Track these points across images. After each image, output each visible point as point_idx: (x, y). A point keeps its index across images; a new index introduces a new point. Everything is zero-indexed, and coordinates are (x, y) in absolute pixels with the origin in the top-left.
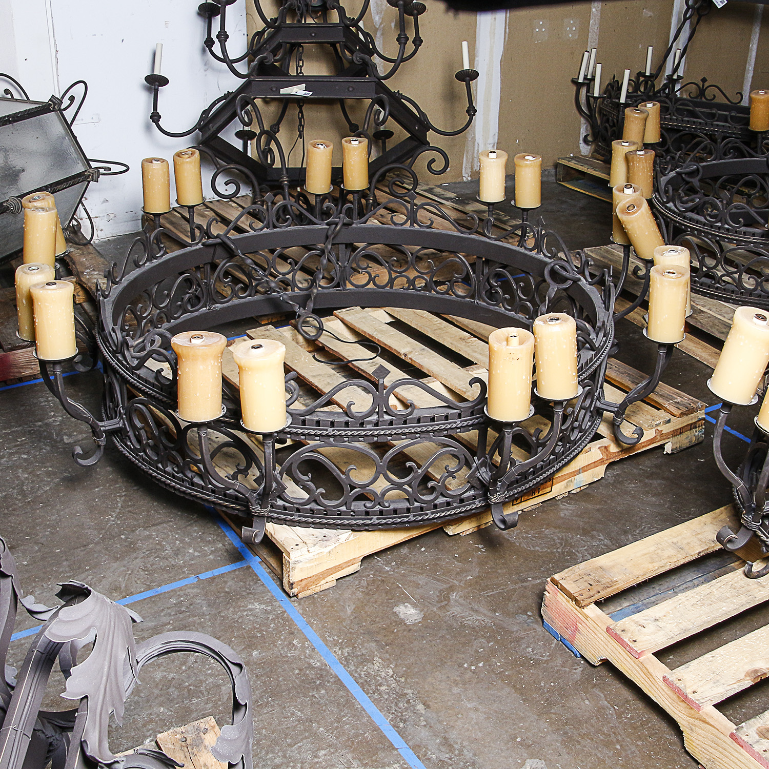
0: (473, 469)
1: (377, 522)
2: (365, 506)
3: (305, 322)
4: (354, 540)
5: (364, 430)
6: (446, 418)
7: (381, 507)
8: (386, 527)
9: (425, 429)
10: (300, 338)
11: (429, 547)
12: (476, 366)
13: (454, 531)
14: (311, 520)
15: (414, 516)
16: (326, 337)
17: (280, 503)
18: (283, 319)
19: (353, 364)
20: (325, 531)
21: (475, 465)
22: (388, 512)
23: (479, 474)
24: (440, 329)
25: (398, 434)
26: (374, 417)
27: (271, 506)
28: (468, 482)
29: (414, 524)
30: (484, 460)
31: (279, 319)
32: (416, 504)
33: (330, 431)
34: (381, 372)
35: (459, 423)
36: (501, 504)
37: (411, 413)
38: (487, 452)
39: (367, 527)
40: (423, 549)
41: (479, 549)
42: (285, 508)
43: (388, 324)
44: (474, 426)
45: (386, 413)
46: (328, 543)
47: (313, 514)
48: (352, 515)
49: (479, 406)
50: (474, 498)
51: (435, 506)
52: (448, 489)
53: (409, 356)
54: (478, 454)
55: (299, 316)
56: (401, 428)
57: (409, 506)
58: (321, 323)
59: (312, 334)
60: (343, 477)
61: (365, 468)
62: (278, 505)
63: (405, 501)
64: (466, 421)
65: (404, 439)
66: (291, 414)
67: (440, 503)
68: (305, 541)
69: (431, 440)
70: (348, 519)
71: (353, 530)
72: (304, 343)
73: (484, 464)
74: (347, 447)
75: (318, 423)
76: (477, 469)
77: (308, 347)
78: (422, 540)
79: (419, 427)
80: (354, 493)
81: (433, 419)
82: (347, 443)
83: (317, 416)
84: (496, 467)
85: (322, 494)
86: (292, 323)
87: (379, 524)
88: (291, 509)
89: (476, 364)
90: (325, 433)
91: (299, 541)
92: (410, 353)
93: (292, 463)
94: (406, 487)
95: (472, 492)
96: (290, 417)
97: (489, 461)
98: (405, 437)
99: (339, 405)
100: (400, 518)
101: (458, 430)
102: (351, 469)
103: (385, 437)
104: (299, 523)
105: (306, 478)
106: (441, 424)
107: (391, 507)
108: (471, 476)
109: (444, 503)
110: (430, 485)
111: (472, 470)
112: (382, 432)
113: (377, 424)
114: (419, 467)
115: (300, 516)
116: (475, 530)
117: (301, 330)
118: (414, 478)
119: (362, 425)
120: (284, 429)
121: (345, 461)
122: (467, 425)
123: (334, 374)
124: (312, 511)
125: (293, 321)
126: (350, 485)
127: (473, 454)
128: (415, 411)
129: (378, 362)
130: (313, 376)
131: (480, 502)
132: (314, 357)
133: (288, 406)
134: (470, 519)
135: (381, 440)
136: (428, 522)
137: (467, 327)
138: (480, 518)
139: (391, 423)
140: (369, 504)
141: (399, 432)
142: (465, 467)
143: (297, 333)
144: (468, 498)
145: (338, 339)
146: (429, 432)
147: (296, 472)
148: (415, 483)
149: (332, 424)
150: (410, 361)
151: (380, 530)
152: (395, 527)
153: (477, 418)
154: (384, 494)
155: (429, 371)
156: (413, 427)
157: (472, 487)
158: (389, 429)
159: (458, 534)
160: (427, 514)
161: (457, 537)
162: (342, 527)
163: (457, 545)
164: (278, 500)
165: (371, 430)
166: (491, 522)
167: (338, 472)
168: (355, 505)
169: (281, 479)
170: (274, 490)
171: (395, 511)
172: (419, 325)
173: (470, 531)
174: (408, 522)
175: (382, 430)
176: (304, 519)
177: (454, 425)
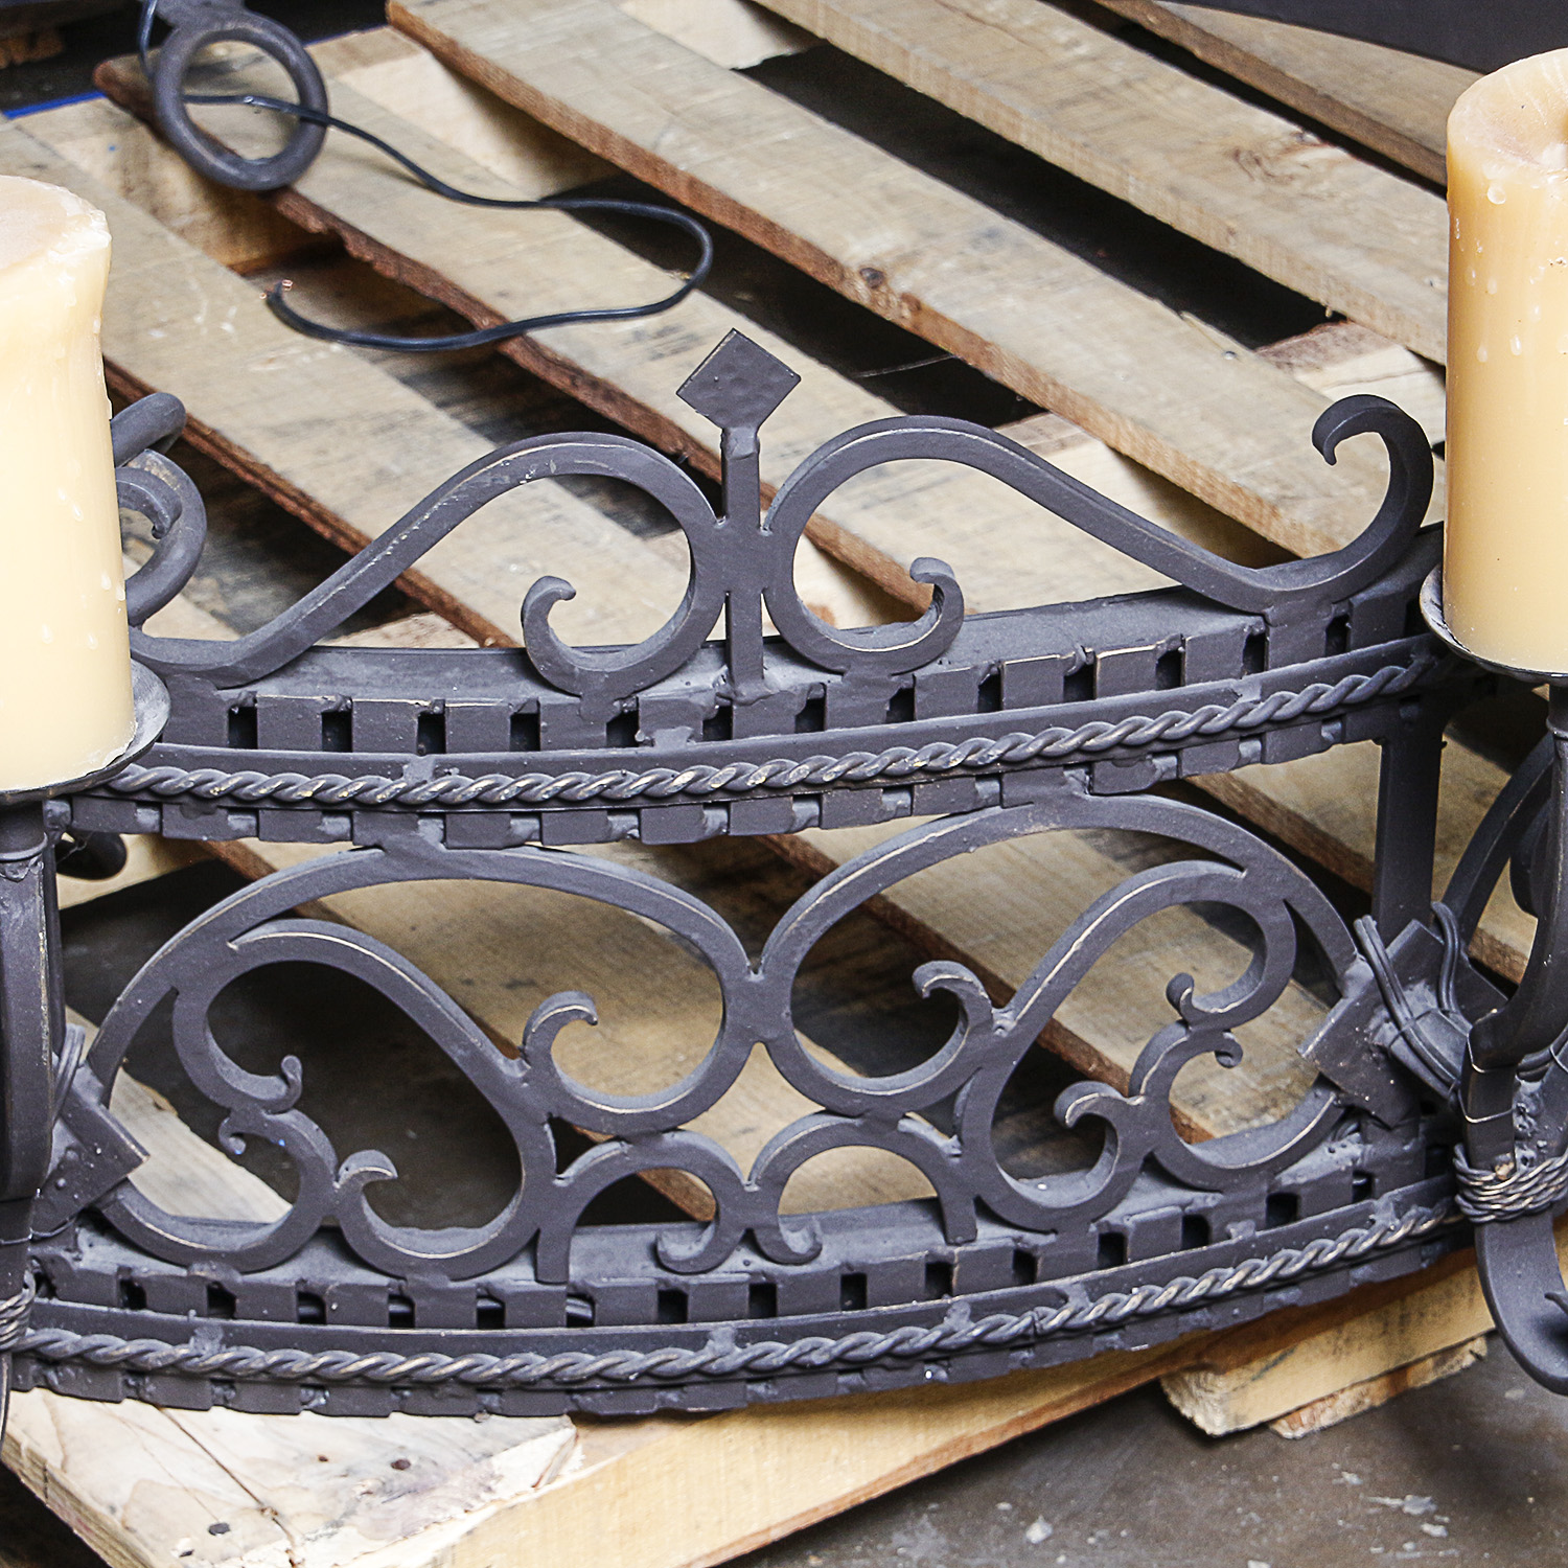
0: (1353, 994)
1: (738, 1356)
2: (656, 1256)
3: (205, 75)
4: (591, 1481)
5: (641, 765)
6: (1171, 667)
7: (758, 1263)
8: (798, 1389)
9: (1031, 744)
10: (175, 181)
11: (1073, 1516)
12: (1341, 330)
13: (1235, 1406)
14: (303, 1361)
15: (977, 1312)
16: (345, 172)
17: (98, 1255)
18: (42, 52)
19: (535, 349)
20: (402, 1430)
21: (1360, 970)
22: (809, 1293)
23: (1389, 1031)
24: (1095, 96)
25: (860, 783)
26: (703, 680)
27: (41, 1279)
28: (1323, 1082)
29: (977, 1364)
30: (1420, 936)
31: (19, 59)
32: (989, 1235)
33: (420, 775)
34: (740, 382)
35: (1250, 697)
36: (1548, 1218)
37: (937, 647)
38: (1440, 888)
39: (673, 1397)
40: (1037, 1532)
41: (1405, 1526)
42: (133, 1292)
43: (749, 72)
44: (1349, 719)
45: (781, 647)
46: (422, 1509)
47: (320, 1319)
48: (574, 1321)
49: (1386, 587)
50: (1364, 1184)
51: (1113, 1246)
52: (1188, 1132)
53: (902, 283)
54: (1382, 902)
55: (162, 30)
56: (877, 745)
57: (942, 1249)
58: (309, 80)
59: (252, 152)
60: (511, 1069)
61: (643, 1012)
62: (88, 1274)
63: (916, 1215)
64: (1297, 683)
65: (901, 812)
66: (163, 672)
67: (1143, 1226)
68: (273, 1499)
69: (1066, 812)
70: (547, 1347)
71: (585, 1419)
72: (204, 215)
73: (1422, 964)
74: (533, 877)
75: (338, 725)
76: (1381, 995)
77: (232, 235)
78: (1035, 1471)
79: (997, 731)
80: (580, 1177)
81: (1082, 681)
82: (530, 853)
83: (332, 680)
84: (1506, 985)
85: (374, 1189)
86: (110, 79)
87: (754, 1373)
88: (172, 1296)
89: (1339, 318)
90: (386, 788)
91: (229, 1503)
92: (908, 259)
93: (174, 993)
94: (917, 1125)
95: (1347, 1151)
96: (158, 688)
97: (1452, 940)
98: (903, 799)
99: (458, 617)
100: (884, 1324)
101: (1249, 748)
102: (560, 1021)
103: (774, 806)
104: (230, 1383)
105: (266, 1087)
106: (1138, 709)
107: (829, 1259)
108: (1340, 1041)
109: (1170, 1220)
110: (1073, 1104)
111: (1341, 1007)
112: (759, 775)
113: (720, 723)
114: (1001, 993)
115: (232, 1339)
116: (1377, 1395)
117: (180, 126)
118: (967, 1067)
119: (624, 727)
120: (117, 767)
121: (514, 970)
122: (1306, 713)
123: (417, 415)
124: (312, 1301)
125: (120, 67)
126: (559, 1126)
127: (1352, 901)
128: (967, 632)
129: (698, 329)
130: (280, 432)
131: (1400, 1209)
132: (275, 303)
133: (136, 619)
134: (1338, 1325)
135: (750, 822)
136: (1063, 1352)
137: (1276, 73)
138: (1404, 1320)
139: (814, 713)
140: (681, 1245)
141: (868, 770)
142: (1291, 992)
143: (154, 148)
144: (1325, 1189)
145: (432, 184)
146: (1058, 761)
147: (202, 1054)
148: (980, 1097)
149: (433, 730)
150: (903, 317)
151: (760, 1411)
152: (854, 1390)
153: (1368, 666)
154: (775, 1175)
155: (1031, 373)
156: (958, 736)
157: (1351, 1115)
158: (799, 753)
159: (1263, 1427)
160: (1060, 1299)
161: (1257, 1449)
162: (511, 1400)
163: (1256, 1498)
164: (84, 1236)
165: (681, 762)
166: (1480, 1346)
167: (477, 1037)
168: (590, 1257)
169: (105, 1100)
170: (58, 1172)
171: (854, 1285)
172: (958, 72)
173: (1342, 1408)
174: (939, 1354)
175: (759, 756)
176: (258, 1358)
177: (1224, 716)
